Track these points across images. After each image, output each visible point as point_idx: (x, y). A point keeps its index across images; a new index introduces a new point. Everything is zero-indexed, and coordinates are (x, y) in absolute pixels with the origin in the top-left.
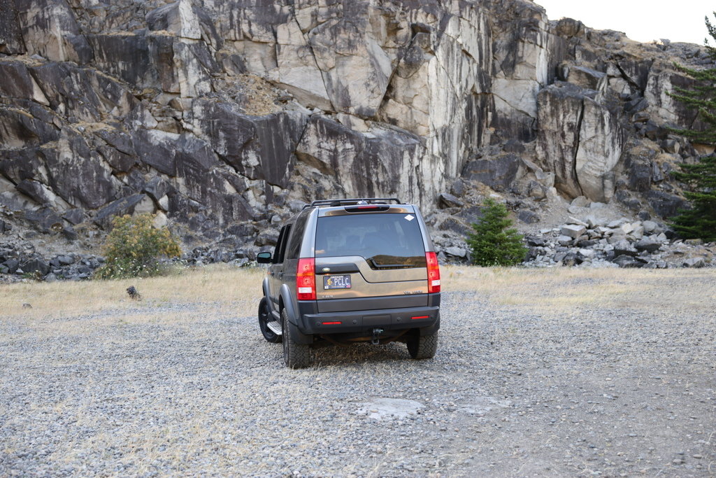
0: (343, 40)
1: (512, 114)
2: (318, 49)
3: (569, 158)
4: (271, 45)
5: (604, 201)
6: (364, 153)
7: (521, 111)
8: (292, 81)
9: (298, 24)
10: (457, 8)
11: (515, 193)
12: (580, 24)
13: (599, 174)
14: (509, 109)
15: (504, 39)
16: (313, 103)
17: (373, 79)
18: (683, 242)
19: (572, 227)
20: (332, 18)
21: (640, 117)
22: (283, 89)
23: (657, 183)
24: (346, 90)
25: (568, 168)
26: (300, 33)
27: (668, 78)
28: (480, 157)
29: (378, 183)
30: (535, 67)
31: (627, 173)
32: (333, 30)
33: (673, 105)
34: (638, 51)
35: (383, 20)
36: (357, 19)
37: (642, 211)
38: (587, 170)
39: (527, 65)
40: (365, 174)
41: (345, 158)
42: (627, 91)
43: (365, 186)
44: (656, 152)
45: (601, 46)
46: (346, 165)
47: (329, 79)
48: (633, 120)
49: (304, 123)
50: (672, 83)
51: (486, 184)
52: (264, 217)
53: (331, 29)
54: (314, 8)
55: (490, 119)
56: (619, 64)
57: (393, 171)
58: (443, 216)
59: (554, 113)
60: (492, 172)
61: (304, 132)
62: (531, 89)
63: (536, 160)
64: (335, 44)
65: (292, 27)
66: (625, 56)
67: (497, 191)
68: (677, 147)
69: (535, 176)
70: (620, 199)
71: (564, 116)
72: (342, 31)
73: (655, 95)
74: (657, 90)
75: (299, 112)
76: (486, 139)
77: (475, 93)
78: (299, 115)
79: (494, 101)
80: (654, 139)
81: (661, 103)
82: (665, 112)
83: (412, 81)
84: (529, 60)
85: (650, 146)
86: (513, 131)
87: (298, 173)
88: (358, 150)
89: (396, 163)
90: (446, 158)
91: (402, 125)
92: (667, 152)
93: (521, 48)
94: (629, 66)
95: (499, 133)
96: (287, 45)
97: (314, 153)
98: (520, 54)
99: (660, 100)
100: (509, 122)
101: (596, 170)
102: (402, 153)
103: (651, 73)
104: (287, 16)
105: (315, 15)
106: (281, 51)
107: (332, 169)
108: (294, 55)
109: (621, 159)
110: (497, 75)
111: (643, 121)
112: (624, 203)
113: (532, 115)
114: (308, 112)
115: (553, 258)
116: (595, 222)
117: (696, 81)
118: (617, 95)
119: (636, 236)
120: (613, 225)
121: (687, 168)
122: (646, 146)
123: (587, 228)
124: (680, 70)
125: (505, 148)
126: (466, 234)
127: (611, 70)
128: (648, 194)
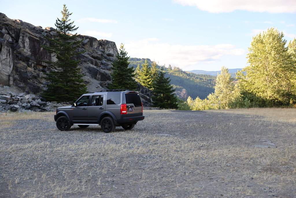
5: (9, 85)
13: (7, 74)
18: (50, 102)
21: (18, 52)
23: (29, 79)
27: (28, 37)
31: (18, 74)
33: (29, 48)
34: (14, 24)
37: (26, 90)
38: (2, 72)
42: (10, 40)
44: (27, 67)
48: (15, 52)
50: (29, 39)
56: (7, 28)
66: (9, 25)
68: (33, 65)
70: (17, 85)
73: (22, 43)
74: (23, 42)
80: (23, 61)
81: (25, 47)
82: (27, 51)
85: (24, 64)
92: (29, 67)
94: (11, 30)
99: (24, 46)
101: (6, 72)
103: (21, 34)
109: (13, 68)
111: (19, 54)
112: (19, 86)
115: (4, 109)
116: (13, 94)
117: (38, 40)
118: (8, 41)
119: (30, 100)
120: (20, 96)
121: (47, 75)
122: (22, 64)
123: (11, 97)
124: (31, 35)
127: (4, 31)
128: (27, 83)
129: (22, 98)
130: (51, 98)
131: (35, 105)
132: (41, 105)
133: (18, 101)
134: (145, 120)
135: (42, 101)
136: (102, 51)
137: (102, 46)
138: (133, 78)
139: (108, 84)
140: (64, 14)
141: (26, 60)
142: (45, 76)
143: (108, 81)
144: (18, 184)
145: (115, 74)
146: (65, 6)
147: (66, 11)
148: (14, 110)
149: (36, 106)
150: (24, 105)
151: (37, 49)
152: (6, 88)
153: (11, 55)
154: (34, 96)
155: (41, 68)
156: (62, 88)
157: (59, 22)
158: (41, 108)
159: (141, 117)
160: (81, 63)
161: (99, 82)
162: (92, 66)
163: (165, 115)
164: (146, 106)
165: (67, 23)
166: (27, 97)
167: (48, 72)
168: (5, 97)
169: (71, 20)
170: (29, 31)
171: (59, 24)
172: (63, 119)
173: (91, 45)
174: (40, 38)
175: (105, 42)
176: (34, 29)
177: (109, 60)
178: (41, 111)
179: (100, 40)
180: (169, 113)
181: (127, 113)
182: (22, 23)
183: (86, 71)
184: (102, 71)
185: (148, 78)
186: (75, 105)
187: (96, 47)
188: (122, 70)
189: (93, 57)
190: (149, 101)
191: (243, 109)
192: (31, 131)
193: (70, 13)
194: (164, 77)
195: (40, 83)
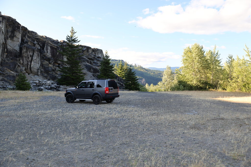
1: (12, 50)
3: (30, 64)
5: (38, 75)
7: (15, 50)
11: (16, 72)
12: (26, 29)
13: (37, 68)
14: (11, 48)
15: (10, 29)
18: (62, 85)
21: (44, 55)
23: (50, 71)
25: (29, 66)
27: (50, 46)
28: (5, 61)
30: (19, 39)
31: (43, 69)
33: (51, 53)
34: (42, 38)
37: (48, 78)
38: (34, 67)
39: (17, 38)
42: (39, 48)
45: (32, 35)
48: (42, 55)
50: (50, 48)
51: (9, 69)
55: (6, 51)
56: (38, 41)
59: (26, 52)
60: (10, 66)
62: (18, 44)
63: (20, 63)
66: (39, 39)
67: (12, 71)
68: (52, 63)
69: (20, 67)
70: (42, 75)
71: (29, 53)
74: (47, 49)
76: (5, 56)
77: (3, 43)
79: (7, 46)
80: (47, 61)
82: (49, 54)
84: (18, 37)
86: (13, 55)
92: (50, 64)
93: (15, 33)
94: (40, 42)
95: (8, 55)
98: (15, 34)
99: (48, 51)
100: (11, 52)
103: (46, 44)
109: (40, 65)
110: (8, 39)
112: (44, 76)
113: (18, 51)
115: (35, 89)
116: (40, 80)
117: (56, 48)
118: (38, 48)
119: (50, 84)
120: (44, 81)
121: (61, 69)
122: (46, 62)
123: (39, 82)
124: (52, 45)
125: (12, 59)
126: (8, 82)
127: (35, 42)
128: (48, 74)
129: (45, 83)
130: (63, 83)
131: (53, 87)
132: (57, 87)
133: (43, 84)
134: (120, 97)
135: (57, 85)
136: (94, 55)
137: (94, 52)
138: (113, 72)
139: (98, 75)
140: (72, 33)
141: (49, 60)
142: (59, 69)
143: (98, 73)
144: (43, 134)
145: (102, 69)
146: (72, 28)
147: (73, 30)
148: (40, 90)
150: (47, 87)
151: (55, 54)
152: (36, 77)
153: (39, 57)
154: (53, 82)
155: (57, 65)
156: (70, 77)
157: (68, 37)
158: (57, 89)
159: (117, 95)
160: (81, 62)
161: (92, 74)
162: (88, 64)
163: (132, 94)
164: (120, 89)
165: (74, 38)
166: (49, 82)
167: (61, 67)
168: (35, 82)
169: (76, 36)
170: (50, 43)
171: (69, 39)
172: (70, 96)
173: (88, 51)
174: (57, 47)
175: (96, 49)
176: (53, 41)
177: (99, 61)
178: (57, 91)
179: (93, 49)
180: (134, 93)
181: (109, 93)
182: (46, 38)
183: (84, 67)
184: (94, 67)
185: (122, 72)
186: (77, 87)
187: (90, 53)
188: (106, 67)
189: (88, 58)
190: (122, 85)
191: (179, 91)
192: (51, 103)
193: (75, 32)
194: (132, 71)
195: (57, 74)
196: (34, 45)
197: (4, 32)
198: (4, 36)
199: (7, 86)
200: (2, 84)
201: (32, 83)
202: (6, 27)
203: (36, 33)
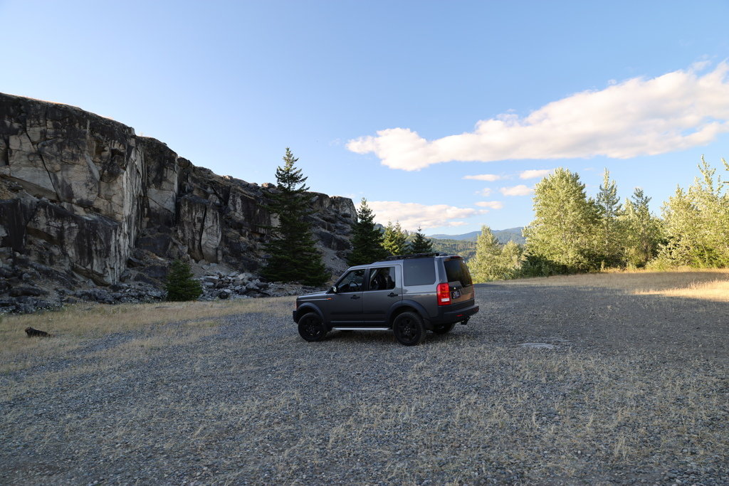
0: (68, 153)
1: (160, 210)
2: (47, 157)
3: (198, 238)
4: (3, 149)
5: (217, 262)
6: (87, 230)
7: (166, 209)
8: (23, 177)
9: (29, 138)
10: (134, 143)
11: (170, 257)
12: (189, 163)
13: (214, 247)
14: (158, 207)
15: (154, 165)
16: (41, 193)
17: (91, 181)
18: (273, 283)
19: (211, 277)
20: (59, 137)
21: (228, 217)
22: (14, 182)
23: (243, 252)
24: (70, 187)
25: (197, 243)
26: (30, 144)
28: (144, 235)
29: (96, 250)
30: (174, 184)
31: (227, 247)
32: (59, 145)
33: (243, 211)
35: (95, 144)
36: (78, 141)
37: (240, 268)
38: (208, 245)
39: (169, 182)
40: (86, 244)
41: (70, 233)
42: (218, 202)
43: (86, 253)
44: (239, 236)
45: (200, 176)
46: (71, 238)
47: (56, 178)
48: (224, 218)
49: (34, 207)
50: (241, 199)
51: (153, 252)
52: (14, 275)
53: (57, 145)
54: (43, 128)
55: (146, 212)
56: (214, 187)
57: (107, 243)
58: (134, 273)
59: (190, 212)
60: (155, 245)
61: (34, 214)
62: (172, 196)
63: (177, 238)
64: (61, 155)
65: (24, 139)
66: (215, 183)
67: (160, 256)
68: (247, 233)
69: (178, 247)
70: (227, 262)
71: (196, 214)
72: (67, 147)
73: (233, 205)
74: (234, 203)
75: (30, 199)
76: (144, 225)
77: (140, 196)
78: (29, 201)
79: (148, 201)
80: (235, 229)
81: (236, 210)
82: (239, 215)
83: (111, 186)
84: (171, 180)
85: (235, 233)
86: (161, 220)
87: (31, 243)
88: (81, 228)
89: (108, 239)
90: (129, 234)
91: (104, 213)
92: (242, 236)
93: (165, 172)
94: (218, 188)
95: (152, 221)
96: (19, 150)
97: (43, 229)
98: (165, 175)
99: (236, 208)
100: (158, 214)
101: (212, 245)
102: (111, 231)
103: (231, 193)
104: (17, 130)
105: (44, 133)
106: (13, 154)
107: (60, 241)
108: (24, 159)
109: (222, 239)
110: (151, 186)
111: (229, 219)
112: (230, 263)
113: (173, 211)
114: (38, 200)
115: (211, 295)
116: (223, 274)
117: (252, 200)
118: (214, 203)
119: (246, 281)
120: (232, 275)
121: (266, 245)
122: (233, 233)
123: (220, 278)
124: (244, 193)
125: (159, 231)
126: (151, 283)
127: (209, 190)
128: (240, 258)
129: (234, 278)
130: (273, 277)
131: (252, 287)
132: (260, 287)
133: (229, 283)
135: (261, 282)
136: (335, 211)
137: (335, 205)
138: (381, 244)
139: (348, 254)
140: (288, 161)
142: (263, 247)
145: (356, 240)
146: (288, 149)
147: (289, 156)
148: (223, 296)
149: (253, 289)
150: (238, 288)
151: (253, 213)
152: (214, 267)
153: (218, 221)
154: (250, 275)
155: (258, 237)
157: (281, 172)
158: (261, 292)
159: (473, 308)
161: (336, 252)
162: (324, 230)
165: (293, 173)
166: (241, 276)
167: (267, 242)
168: (212, 279)
169: (297, 167)
170: (241, 190)
171: (281, 175)
172: (312, 318)
173: (321, 204)
174: (255, 197)
175: (339, 199)
176: (247, 186)
177: (347, 223)
178: (262, 297)
179: (332, 197)
182: (232, 179)
183: (317, 238)
184: (339, 237)
185: (394, 245)
186: (335, 289)
187: (327, 207)
188: (366, 234)
189: (324, 219)
193: (295, 159)
194: (423, 240)
195: (258, 256)
196: (207, 195)
197: (140, 171)
198: (142, 180)
199: (149, 292)
200: (137, 287)
201: (205, 281)
202: (146, 160)
203: (209, 172)
